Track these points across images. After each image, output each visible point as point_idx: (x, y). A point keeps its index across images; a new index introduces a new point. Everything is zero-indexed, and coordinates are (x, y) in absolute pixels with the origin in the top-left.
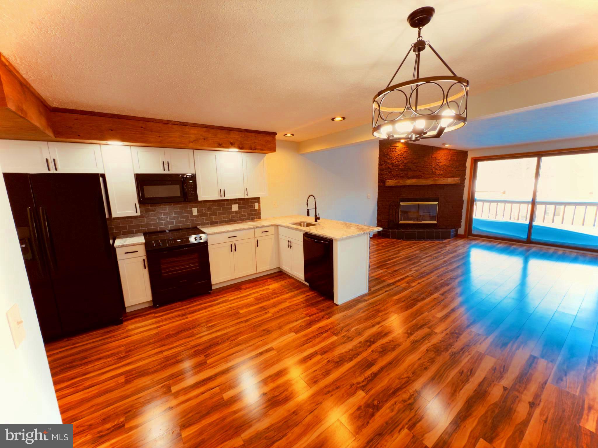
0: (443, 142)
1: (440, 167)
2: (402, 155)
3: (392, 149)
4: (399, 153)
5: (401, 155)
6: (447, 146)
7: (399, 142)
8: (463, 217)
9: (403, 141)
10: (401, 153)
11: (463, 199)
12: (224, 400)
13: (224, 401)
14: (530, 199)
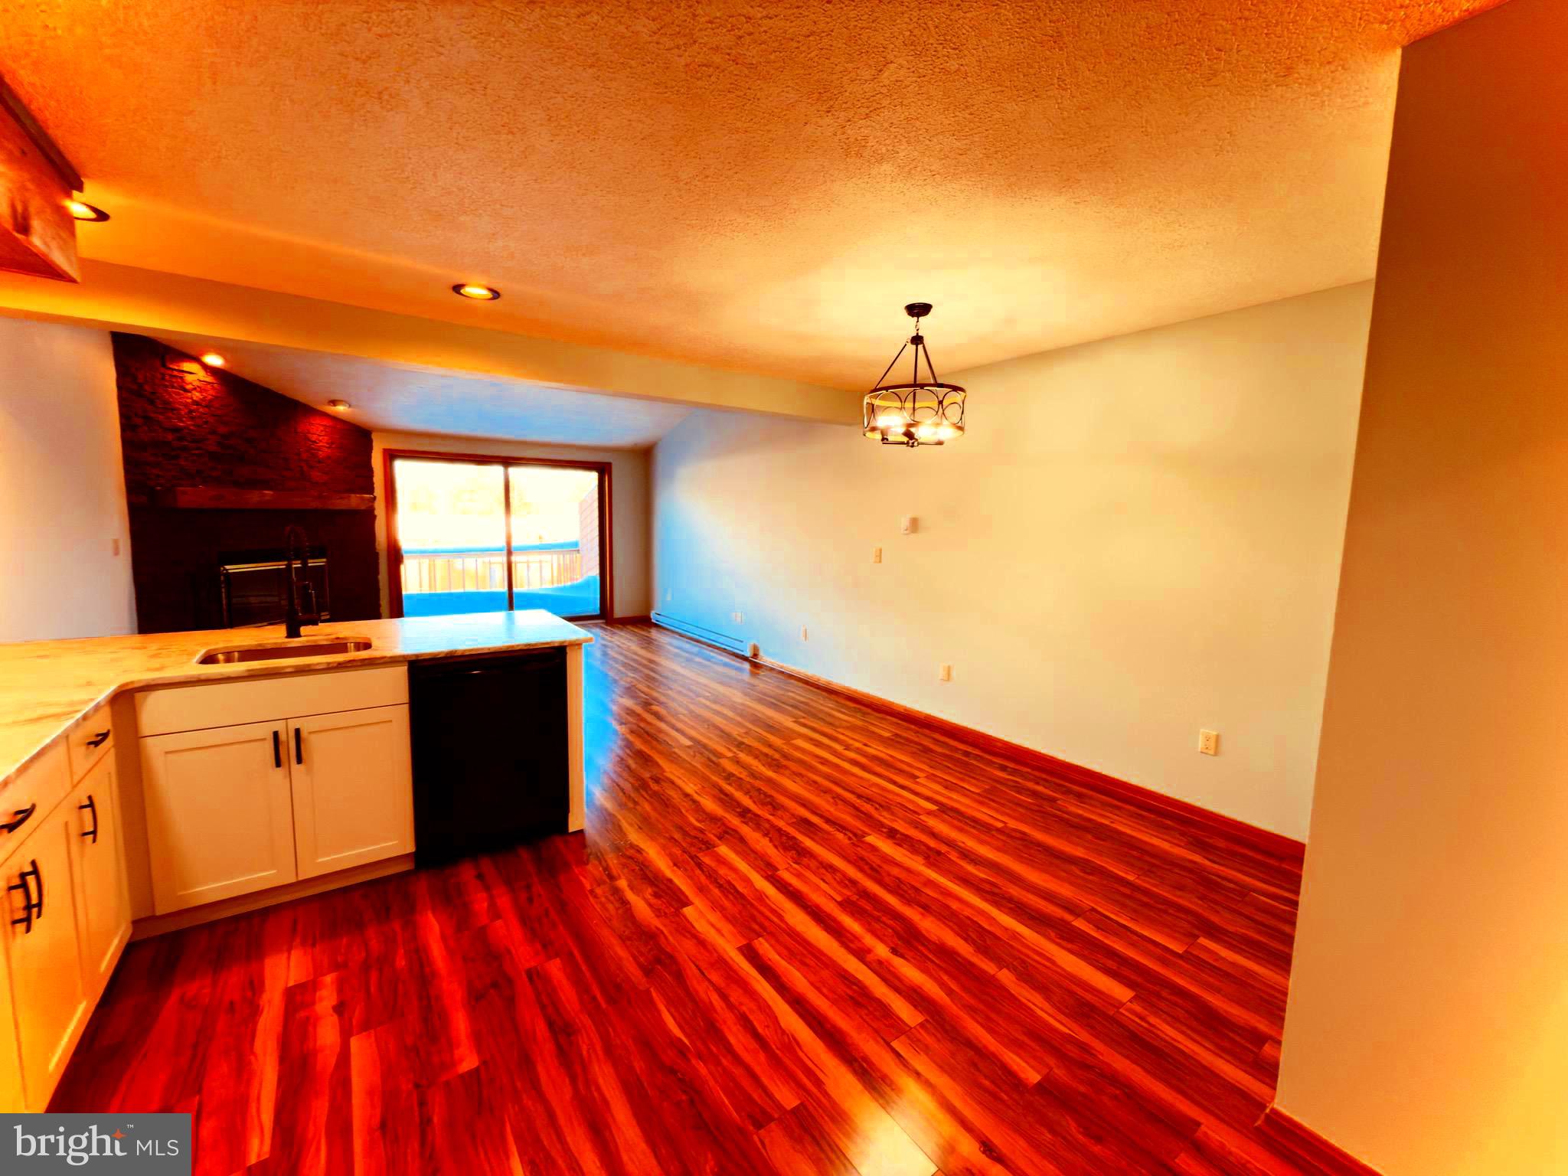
0: (333, 397)
1: (319, 462)
2: (206, 406)
3: (167, 377)
4: (197, 395)
5: (204, 404)
6: (341, 409)
7: (196, 359)
8: (381, 592)
9: (214, 360)
10: (204, 399)
11: (375, 549)
12: (926, 1020)
13: (929, 1018)
14: (503, 544)
